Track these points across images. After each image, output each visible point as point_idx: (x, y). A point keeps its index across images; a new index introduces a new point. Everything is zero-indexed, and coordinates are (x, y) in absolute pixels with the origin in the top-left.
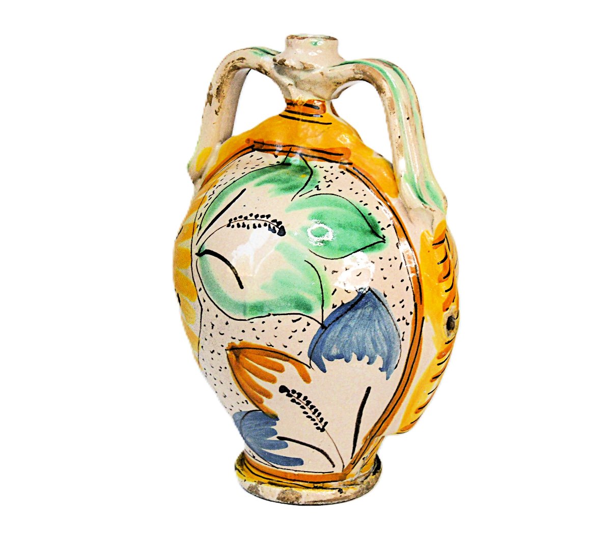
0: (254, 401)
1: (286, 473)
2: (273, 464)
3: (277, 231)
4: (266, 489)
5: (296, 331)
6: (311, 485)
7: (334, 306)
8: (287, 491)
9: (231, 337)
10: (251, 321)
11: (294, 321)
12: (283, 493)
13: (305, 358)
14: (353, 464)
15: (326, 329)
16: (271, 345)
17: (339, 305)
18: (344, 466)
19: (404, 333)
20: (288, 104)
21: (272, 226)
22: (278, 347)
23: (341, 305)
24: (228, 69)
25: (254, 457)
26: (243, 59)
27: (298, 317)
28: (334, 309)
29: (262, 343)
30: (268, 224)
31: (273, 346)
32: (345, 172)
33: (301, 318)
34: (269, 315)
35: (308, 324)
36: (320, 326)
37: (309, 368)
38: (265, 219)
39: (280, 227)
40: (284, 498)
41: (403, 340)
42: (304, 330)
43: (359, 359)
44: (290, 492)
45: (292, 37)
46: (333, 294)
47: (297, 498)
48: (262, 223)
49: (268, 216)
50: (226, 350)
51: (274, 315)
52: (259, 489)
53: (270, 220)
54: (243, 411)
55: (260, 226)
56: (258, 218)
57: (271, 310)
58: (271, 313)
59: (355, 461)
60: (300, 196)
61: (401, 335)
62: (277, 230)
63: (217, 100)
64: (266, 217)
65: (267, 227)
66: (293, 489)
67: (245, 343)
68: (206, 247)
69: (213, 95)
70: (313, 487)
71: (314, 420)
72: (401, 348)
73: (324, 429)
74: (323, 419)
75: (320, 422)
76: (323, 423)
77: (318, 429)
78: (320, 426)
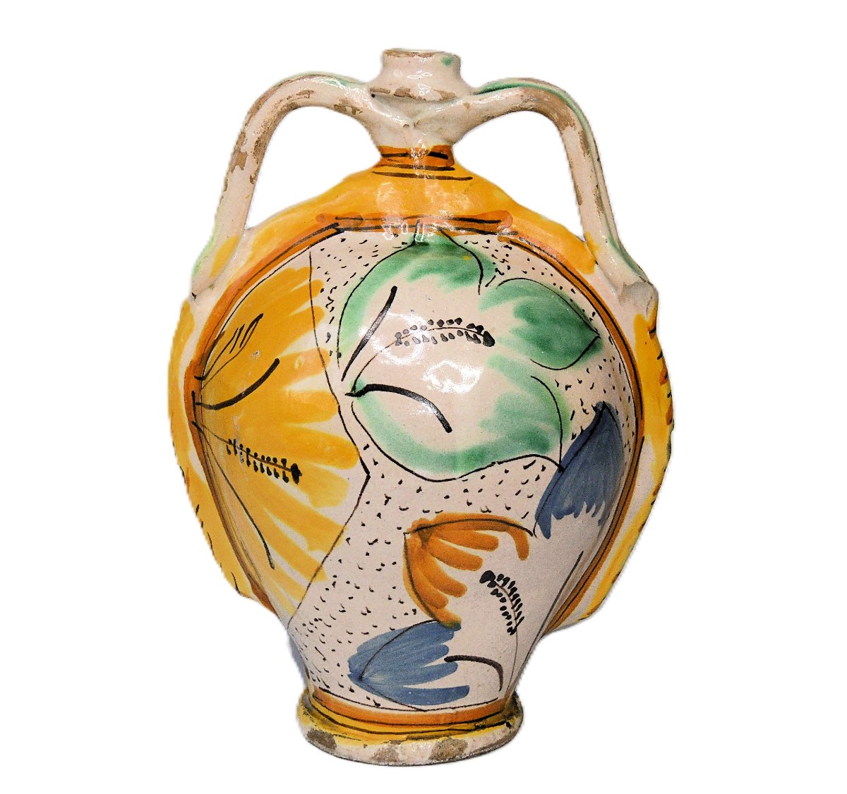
0: (429, 606)
1: (438, 715)
2: (417, 706)
3: (482, 341)
4: (411, 748)
5: (527, 481)
6: (471, 726)
7: (574, 437)
8: (445, 742)
9: (422, 510)
10: (465, 478)
11: (526, 467)
12: (439, 746)
13: (529, 523)
15: (563, 472)
16: (488, 511)
17: (578, 432)
18: (509, 686)
19: (626, 464)
20: (384, 155)
21: (471, 334)
22: (499, 512)
23: (581, 434)
24: (279, 109)
25: (378, 705)
26: (309, 92)
27: (530, 460)
28: (574, 440)
29: (475, 510)
30: (463, 331)
31: (490, 512)
32: (510, 245)
33: (535, 461)
34: (494, 463)
35: (544, 468)
36: (557, 468)
37: (532, 535)
38: (455, 325)
39: (482, 333)
40: (442, 754)
42: (538, 478)
43: (588, 510)
44: (449, 742)
45: (389, 53)
46: (571, 419)
47: (461, 750)
48: (454, 332)
49: (459, 321)
50: (404, 533)
51: (500, 463)
52: (397, 751)
53: (464, 325)
54: (396, 629)
55: (452, 337)
56: (443, 326)
57: (496, 456)
58: (496, 460)
60: (487, 286)
62: (481, 338)
63: (255, 160)
64: (455, 323)
65: (465, 335)
66: (453, 737)
67: (445, 515)
68: (365, 381)
69: (249, 153)
70: (474, 728)
71: (509, 617)
73: (515, 630)
74: (521, 612)
75: (516, 619)
76: (518, 621)
77: (509, 631)
78: (513, 626)
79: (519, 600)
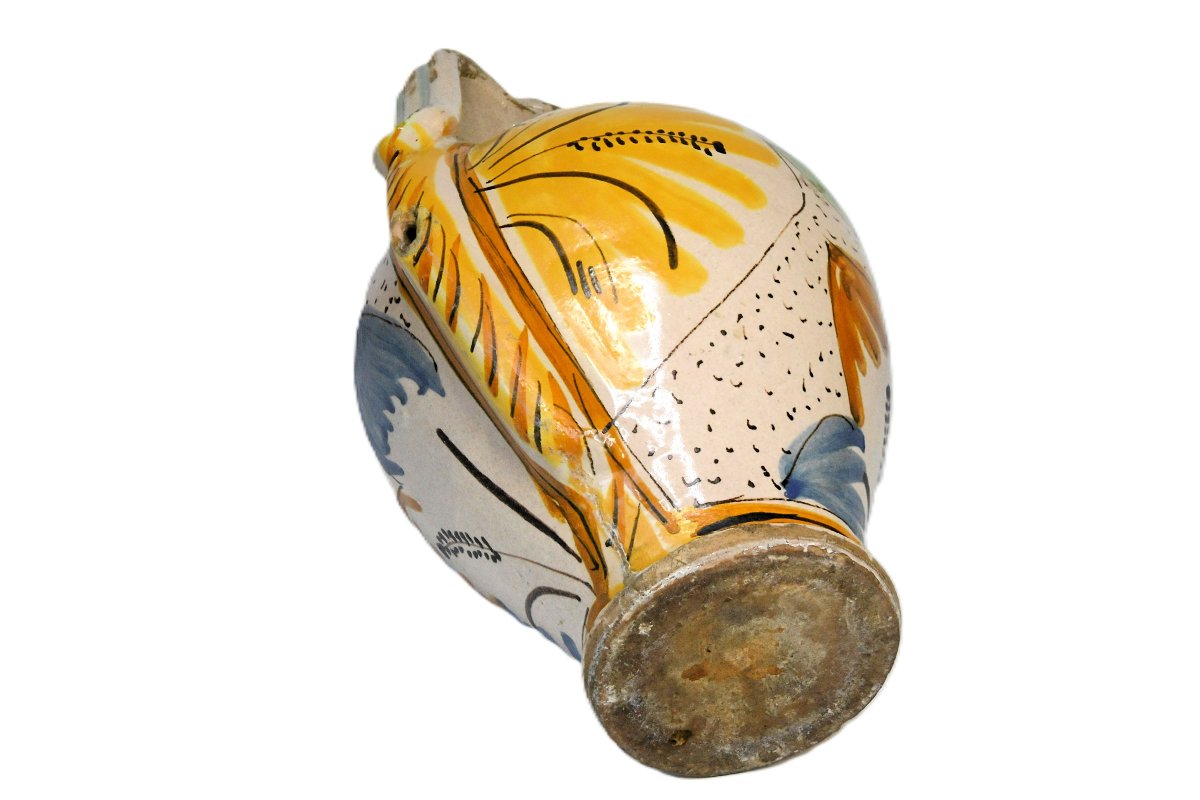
14: (597, 567)
18: (587, 584)
19: (401, 316)
41: (408, 325)
43: (392, 410)
59: (592, 557)
61: (401, 322)
71: (480, 553)
72: (415, 338)
73: (495, 553)
74: (475, 538)
75: (482, 547)
76: (485, 546)
77: (495, 561)
78: (490, 553)
79: (461, 534)
